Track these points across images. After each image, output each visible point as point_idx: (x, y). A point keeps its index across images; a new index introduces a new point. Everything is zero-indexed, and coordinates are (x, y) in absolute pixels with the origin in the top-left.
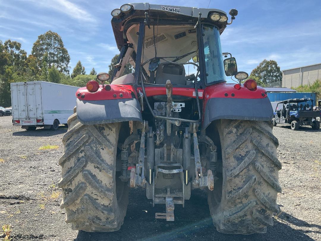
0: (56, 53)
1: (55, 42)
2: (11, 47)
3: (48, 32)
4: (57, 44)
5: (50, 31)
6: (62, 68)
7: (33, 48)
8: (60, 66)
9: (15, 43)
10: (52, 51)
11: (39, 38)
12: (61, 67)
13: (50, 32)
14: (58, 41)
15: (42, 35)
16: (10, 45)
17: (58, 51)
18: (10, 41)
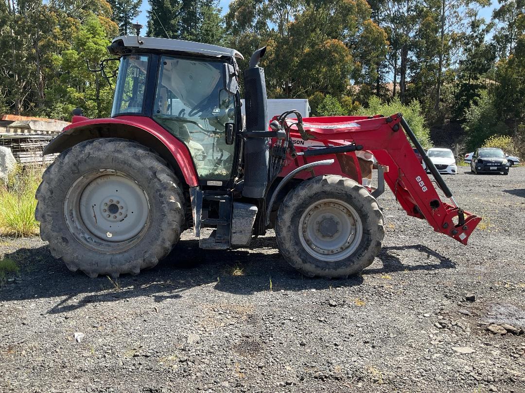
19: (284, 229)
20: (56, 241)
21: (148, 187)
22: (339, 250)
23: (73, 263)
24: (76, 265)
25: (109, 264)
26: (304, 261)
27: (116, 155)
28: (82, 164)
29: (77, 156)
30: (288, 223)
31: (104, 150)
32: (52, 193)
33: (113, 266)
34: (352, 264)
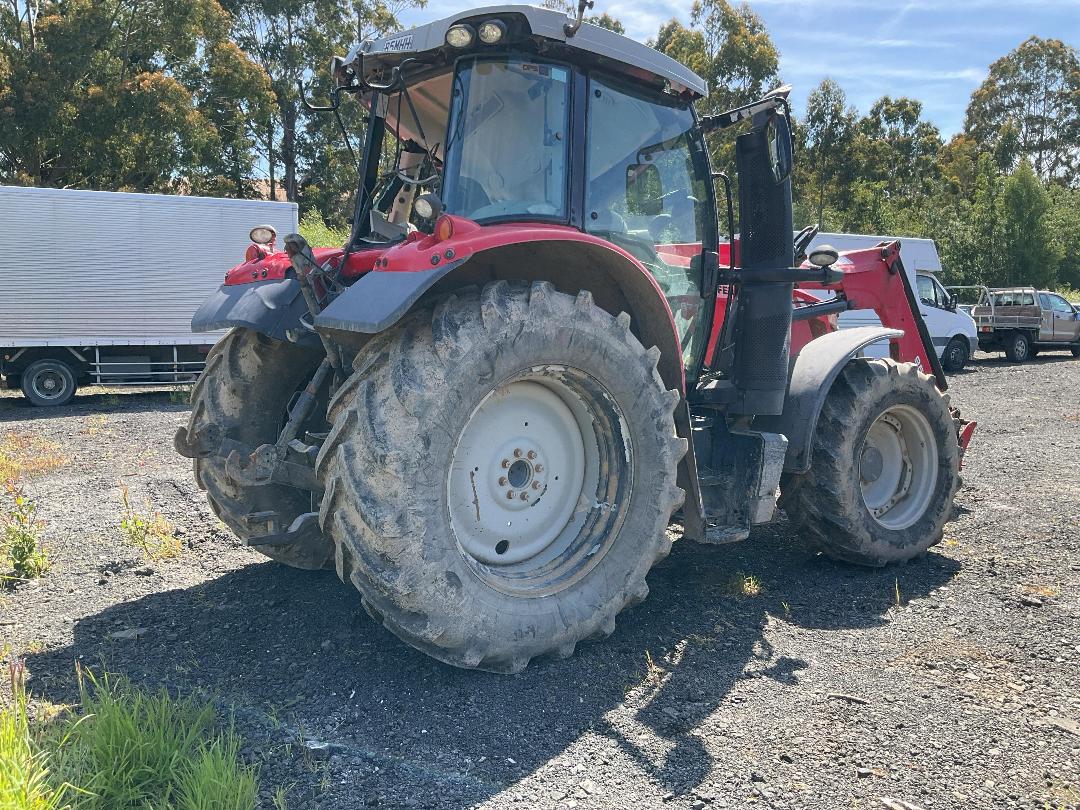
0: (1053, 115)
1: (1053, 75)
2: (890, 118)
3: (1024, 45)
4: (1060, 82)
5: (1032, 39)
6: (1070, 167)
7: (969, 112)
8: (1064, 159)
9: (902, 105)
10: (1037, 110)
11: (993, 72)
12: (1068, 164)
13: (1033, 43)
14: (1063, 68)
15: (1003, 59)
16: (886, 112)
17: (1060, 105)
18: (886, 101)
19: (843, 475)
20: (431, 589)
21: (635, 405)
22: (890, 505)
23: (471, 642)
24: (481, 647)
25: (559, 623)
26: (874, 539)
27: (579, 325)
28: (505, 354)
29: (494, 331)
30: (850, 463)
31: (554, 313)
32: (427, 442)
33: (568, 626)
34: (932, 528)
